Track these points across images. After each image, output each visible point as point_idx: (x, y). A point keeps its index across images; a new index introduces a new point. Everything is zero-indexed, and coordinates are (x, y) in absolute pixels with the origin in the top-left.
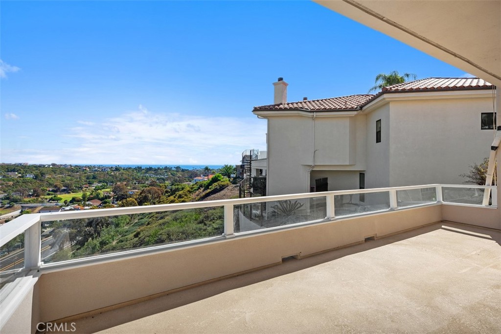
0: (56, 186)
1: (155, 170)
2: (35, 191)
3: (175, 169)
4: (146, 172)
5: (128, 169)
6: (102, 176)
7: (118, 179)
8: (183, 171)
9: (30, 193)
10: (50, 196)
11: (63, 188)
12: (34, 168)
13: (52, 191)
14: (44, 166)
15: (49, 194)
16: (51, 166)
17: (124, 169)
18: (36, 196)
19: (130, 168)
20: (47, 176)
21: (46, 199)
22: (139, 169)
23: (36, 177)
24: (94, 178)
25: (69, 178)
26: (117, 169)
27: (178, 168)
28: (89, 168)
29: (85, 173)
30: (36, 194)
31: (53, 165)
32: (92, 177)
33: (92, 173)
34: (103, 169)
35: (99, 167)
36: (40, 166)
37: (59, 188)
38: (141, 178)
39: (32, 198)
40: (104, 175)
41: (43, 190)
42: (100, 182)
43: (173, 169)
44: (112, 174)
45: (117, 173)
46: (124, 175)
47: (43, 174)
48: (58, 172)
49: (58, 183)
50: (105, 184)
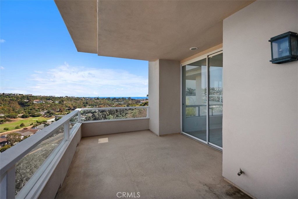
0: (69, 107)
1: (117, 99)
2: (60, 109)
3: (128, 99)
4: (113, 100)
5: (103, 99)
6: (91, 102)
7: (99, 104)
8: (132, 100)
9: (58, 110)
10: (67, 112)
11: (73, 108)
12: (58, 98)
13: (68, 109)
14: (63, 97)
15: (66, 111)
16: (66, 97)
17: (101, 99)
18: (61, 112)
19: (104, 98)
20: (65, 102)
21: (66, 113)
22: (109, 99)
23: (60, 103)
24: (87, 103)
25: (75, 103)
26: (98, 99)
27: (129, 98)
28: (84, 98)
29: (82, 101)
30: (61, 111)
31: (67, 97)
32: (85, 103)
33: (86, 101)
34: (91, 99)
35: (89, 98)
36: (61, 97)
37: (71, 108)
38: (110, 103)
39: (59, 113)
40: (92, 102)
41: (64, 109)
42: (90, 105)
43: (127, 99)
44: (95, 101)
45: (98, 101)
46: (101, 102)
47: (63, 101)
48: (69, 100)
49: (70, 105)
50: (93, 106)
